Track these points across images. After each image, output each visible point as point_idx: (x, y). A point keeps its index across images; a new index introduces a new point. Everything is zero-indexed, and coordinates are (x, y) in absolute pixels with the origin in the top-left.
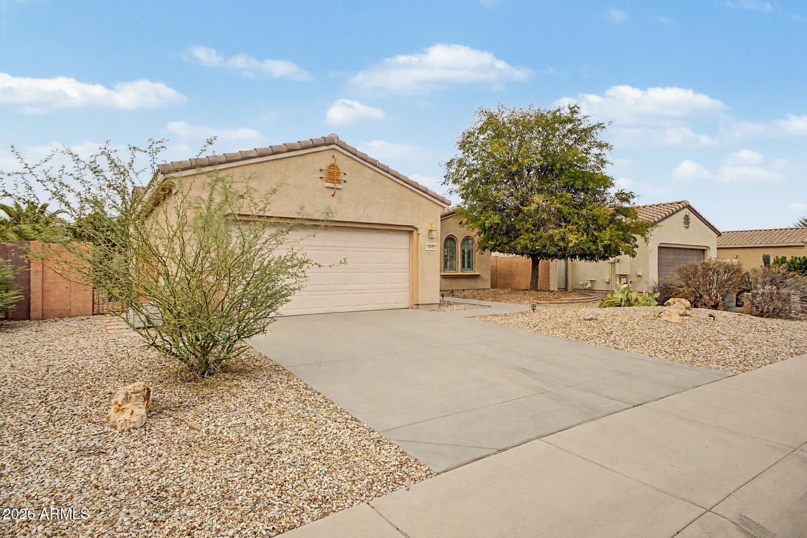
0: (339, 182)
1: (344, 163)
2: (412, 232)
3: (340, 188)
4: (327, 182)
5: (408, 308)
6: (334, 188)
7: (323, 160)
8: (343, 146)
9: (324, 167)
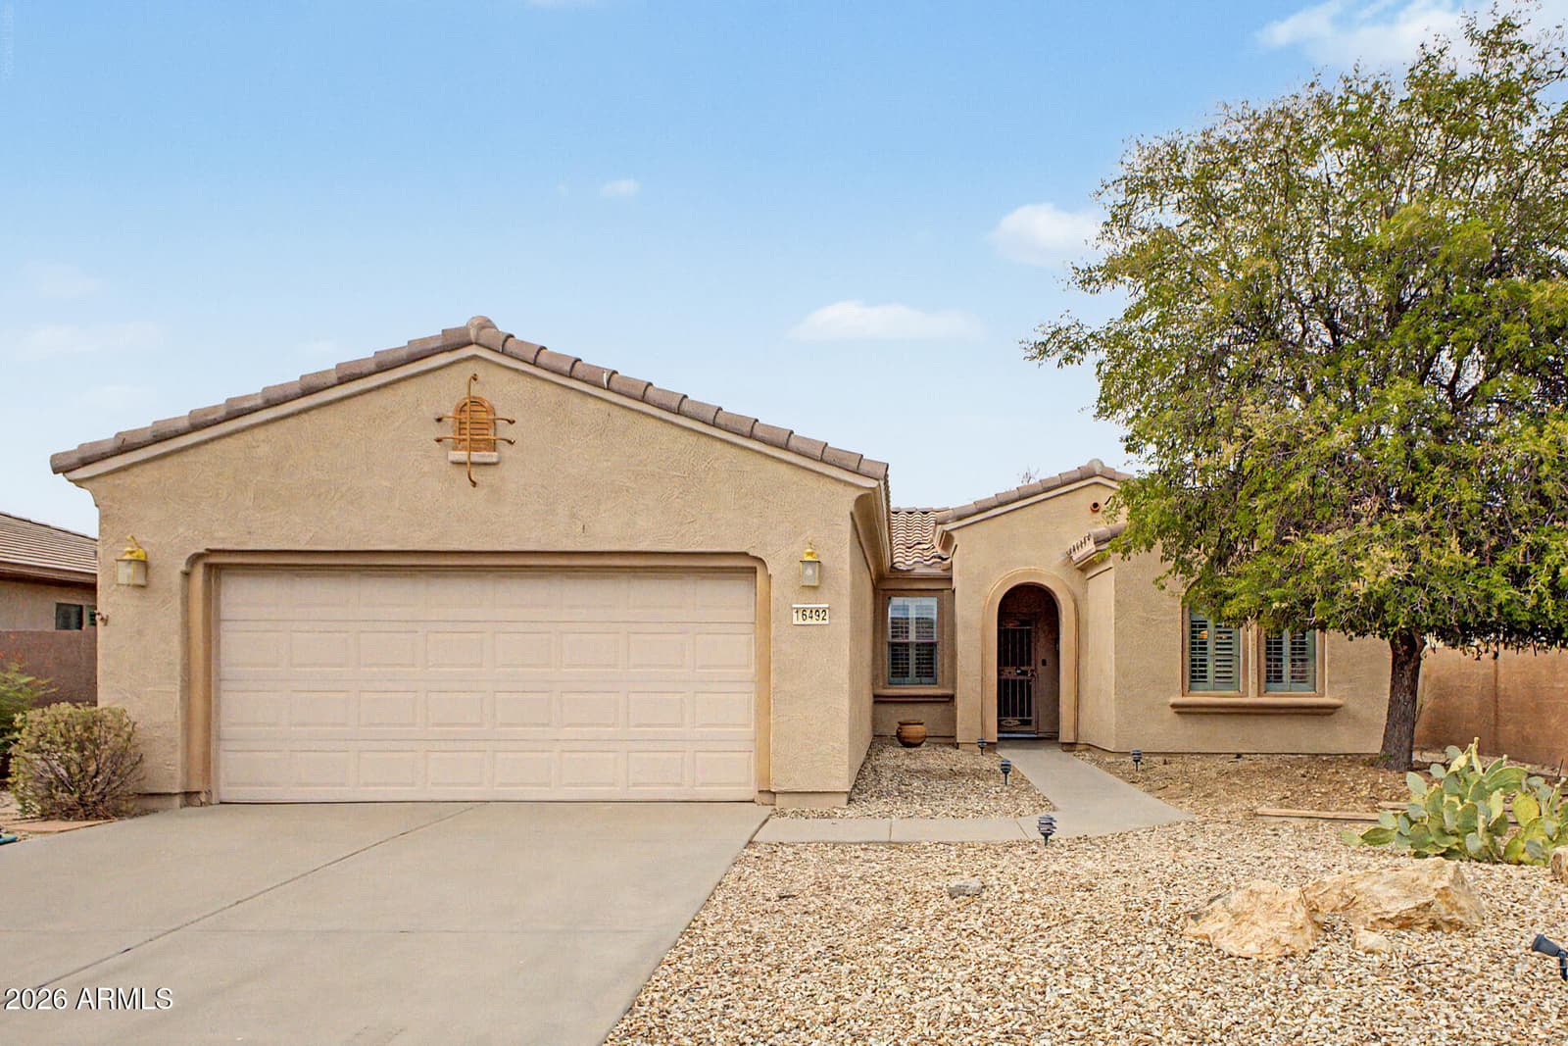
0: (492, 446)
1: (502, 390)
2: (754, 570)
3: (494, 460)
4: (455, 449)
5: (753, 801)
6: (465, 463)
7: (446, 392)
8: (504, 345)
9: (448, 409)
